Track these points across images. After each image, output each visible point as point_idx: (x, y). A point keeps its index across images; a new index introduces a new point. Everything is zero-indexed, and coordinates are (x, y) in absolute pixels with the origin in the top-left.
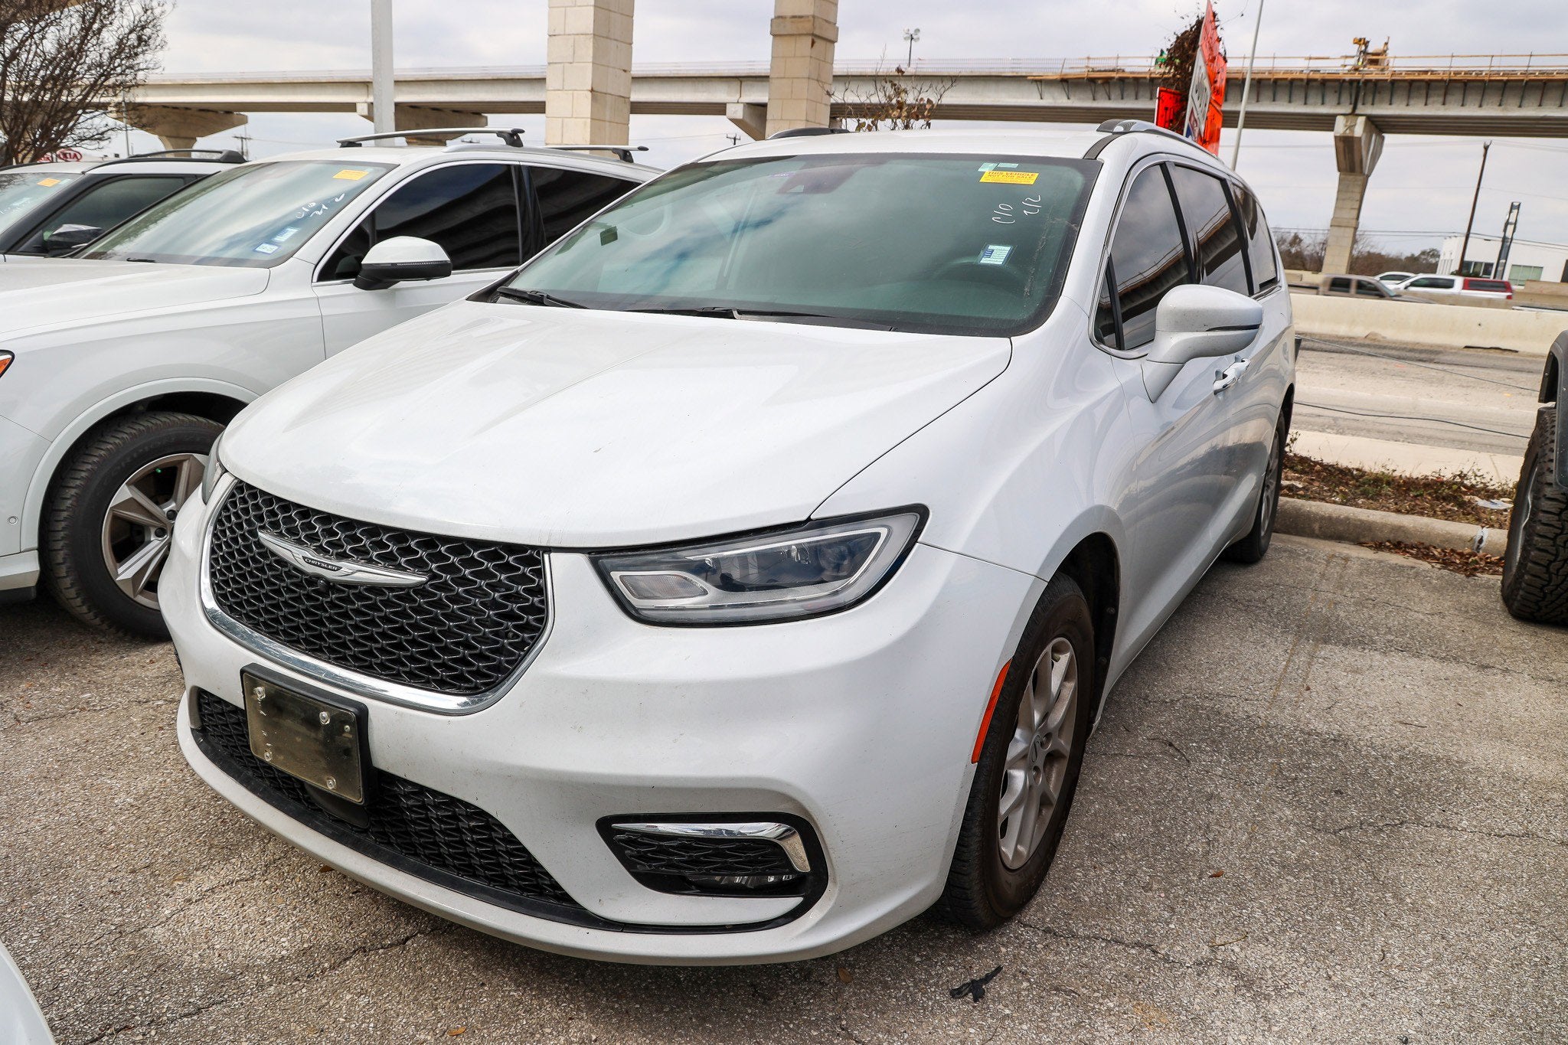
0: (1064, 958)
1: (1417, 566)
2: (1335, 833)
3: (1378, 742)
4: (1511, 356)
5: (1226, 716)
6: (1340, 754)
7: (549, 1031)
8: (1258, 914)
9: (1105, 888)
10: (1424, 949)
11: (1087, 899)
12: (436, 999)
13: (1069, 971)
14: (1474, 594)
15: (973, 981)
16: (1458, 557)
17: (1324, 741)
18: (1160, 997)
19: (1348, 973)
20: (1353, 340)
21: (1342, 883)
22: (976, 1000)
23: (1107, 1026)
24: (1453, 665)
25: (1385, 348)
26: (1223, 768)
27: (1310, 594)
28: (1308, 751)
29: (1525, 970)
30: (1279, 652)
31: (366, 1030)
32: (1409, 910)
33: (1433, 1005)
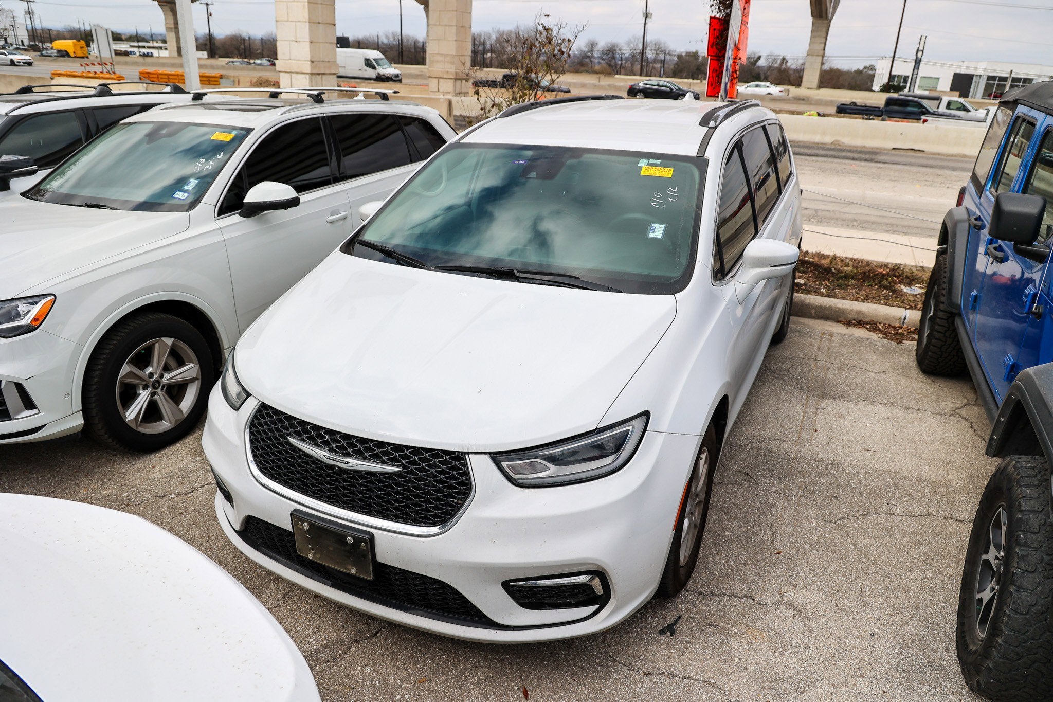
0: (710, 607)
1: (871, 337)
2: (835, 523)
3: (854, 463)
4: (920, 154)
5: (775, 453)
6: (835, 473)
7: (468, 675)
8: (801, 574)
9: (725, 566)
10: (880, 585)
11: (717, 573)
12: (405, 664)
13: (713, 615)
14: (901, 357)
15: (669, 625)
16: (892, 329)
17: (827, 465)
18: (759, 623)
19: (846, 602)
20: (824, 146)
21: (840, 552)
22: (672, 635)
23: (735, 642)
24: (891, 408)
25: (843, 150)
26: (776, 487)
27: (813, 363)
28: (819, 473)
29: (926, 592)
30: (798, 407)
31: (375, 685)
32: (873, 564)
33: (885, 615)
